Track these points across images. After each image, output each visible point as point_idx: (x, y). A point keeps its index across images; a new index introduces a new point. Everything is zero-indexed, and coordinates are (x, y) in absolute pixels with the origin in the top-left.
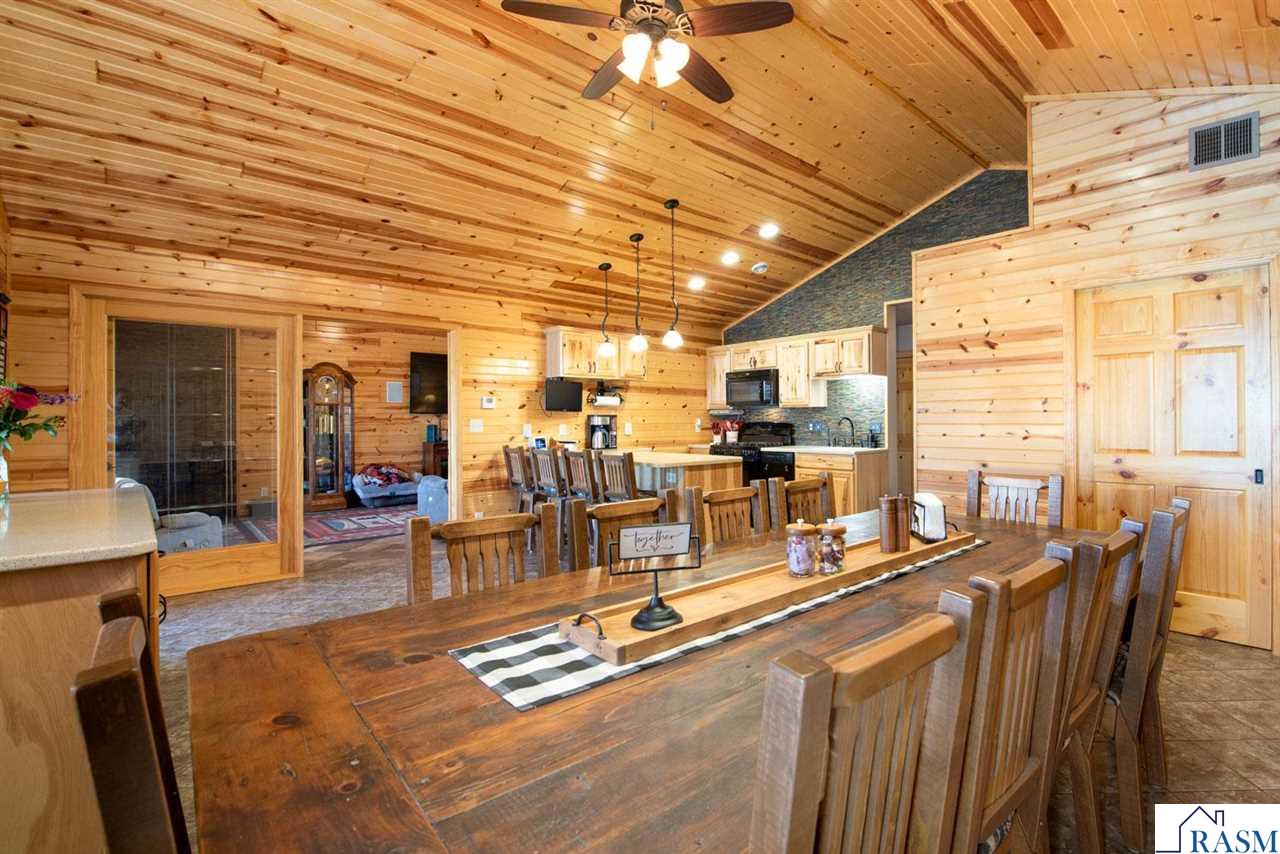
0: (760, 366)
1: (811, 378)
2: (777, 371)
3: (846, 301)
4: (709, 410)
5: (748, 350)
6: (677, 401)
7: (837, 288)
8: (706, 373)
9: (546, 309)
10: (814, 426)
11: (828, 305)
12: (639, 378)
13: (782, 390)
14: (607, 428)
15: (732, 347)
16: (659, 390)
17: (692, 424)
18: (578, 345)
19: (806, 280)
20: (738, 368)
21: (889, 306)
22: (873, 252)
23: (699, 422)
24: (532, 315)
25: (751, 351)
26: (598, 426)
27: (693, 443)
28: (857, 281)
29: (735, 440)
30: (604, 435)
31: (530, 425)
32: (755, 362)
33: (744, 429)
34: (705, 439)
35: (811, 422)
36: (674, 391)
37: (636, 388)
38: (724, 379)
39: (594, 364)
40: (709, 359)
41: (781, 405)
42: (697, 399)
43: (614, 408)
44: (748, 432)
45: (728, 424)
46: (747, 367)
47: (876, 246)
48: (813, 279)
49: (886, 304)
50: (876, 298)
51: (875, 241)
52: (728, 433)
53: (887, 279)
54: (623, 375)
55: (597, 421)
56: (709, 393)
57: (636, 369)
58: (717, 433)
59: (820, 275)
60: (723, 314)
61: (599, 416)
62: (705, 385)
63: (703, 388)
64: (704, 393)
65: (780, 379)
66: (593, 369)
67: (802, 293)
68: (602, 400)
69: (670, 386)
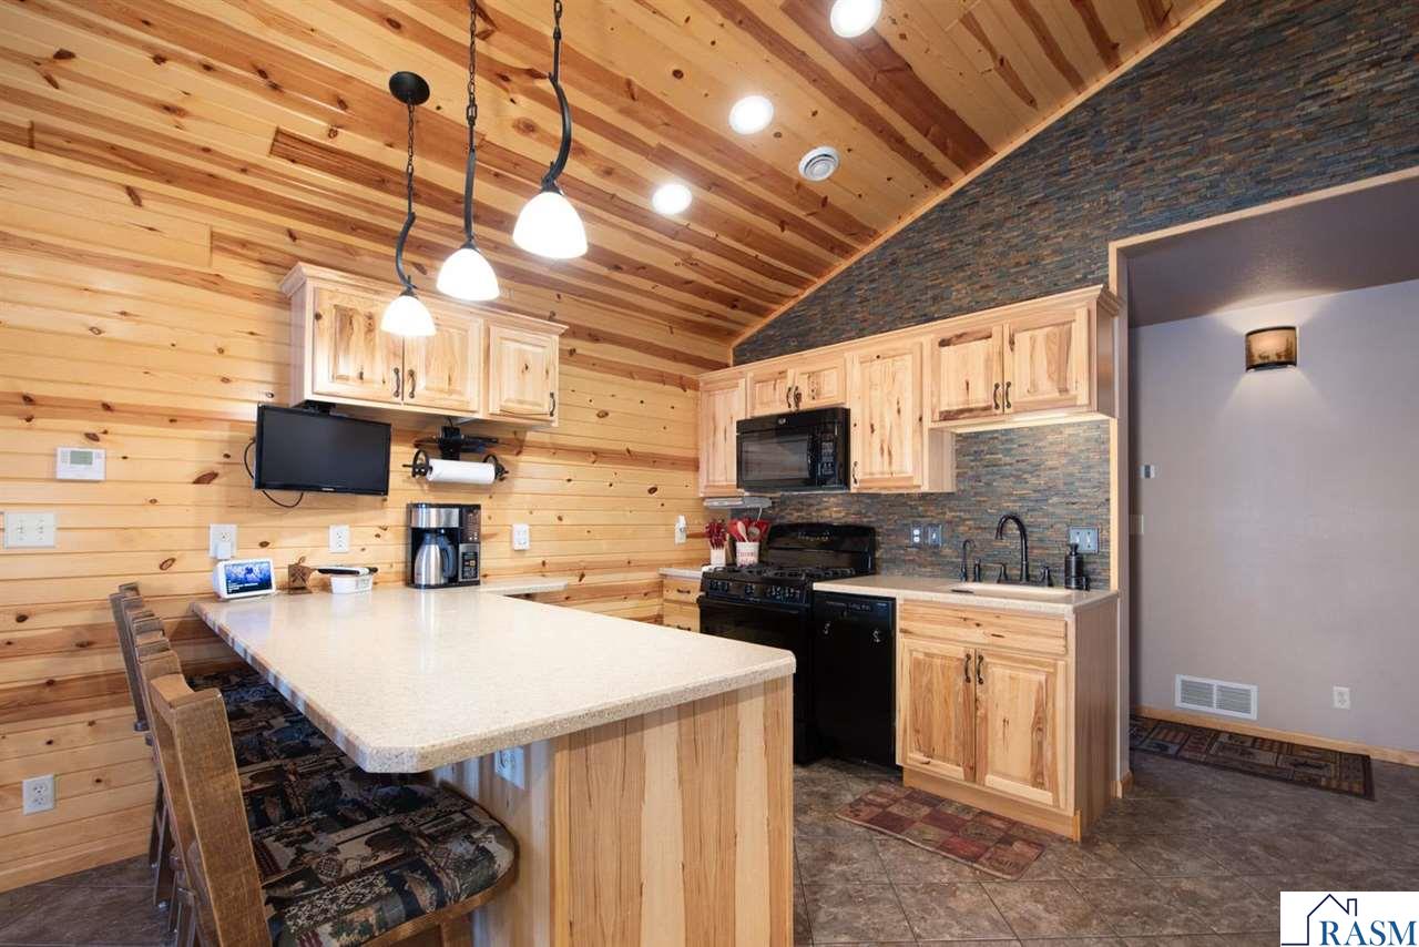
0: (807, 404)
1: (927, 424)
2: (847, 412)
3: (1003, 255)
4: (703, 499)
5: (782, 373)
6: (637, 479)
7: (983, 228)
8: (698, 426)
9: (292, 235)
10: (924, 535)
11: (961, 268)
12: (543, 422)
13: (856, 454)
14: (453, 536)
15: (752, 369)
16: (597, 455)
17: (670, 527)
18: (359, 324)
19: (908, 221)
20: (762, 411)
21: (1121, 251)
22: (1078, 133)
23: (682, 522)
24: (244, 244)
25: (790, 373)
26: (428, 531)
27: (670, 566)
28: (1035, 203)
29: (753, 559)
30: (443, 551)
31: (231, 529)
32: (798, 397)
33: (774, 535)
34: (693, 555)
35: (917, 525)
36: (629, 457)
37: (542, 448)
38: (733, 433)
39: (412, 374)
40: (705, 395)
41: (854, 488)
42: (681, 477)
43: (477, 488)
44: (781, 542)
45: (740, 527)
46: (778, 406)
47: (1083, 118)
48: (924, 217)
49: (1113, 247)
50: (1084, 236)
51: (1083, 106)
52: (739, 545)
53: (1117, 188)
54: (495, 408)
55: (430, 519)
56: (703, 466)
57: (529, 397)
58: (718, 544)
59: (941, 206)
60: (733, 303)
61: (430, 506)
62: (697, 449)
63: (690, 454)
64: (694, 465)
65: (853, 430)
66: (408, 389)
67: (900, 252)
68: (443, 469)
69: (622, 447)
